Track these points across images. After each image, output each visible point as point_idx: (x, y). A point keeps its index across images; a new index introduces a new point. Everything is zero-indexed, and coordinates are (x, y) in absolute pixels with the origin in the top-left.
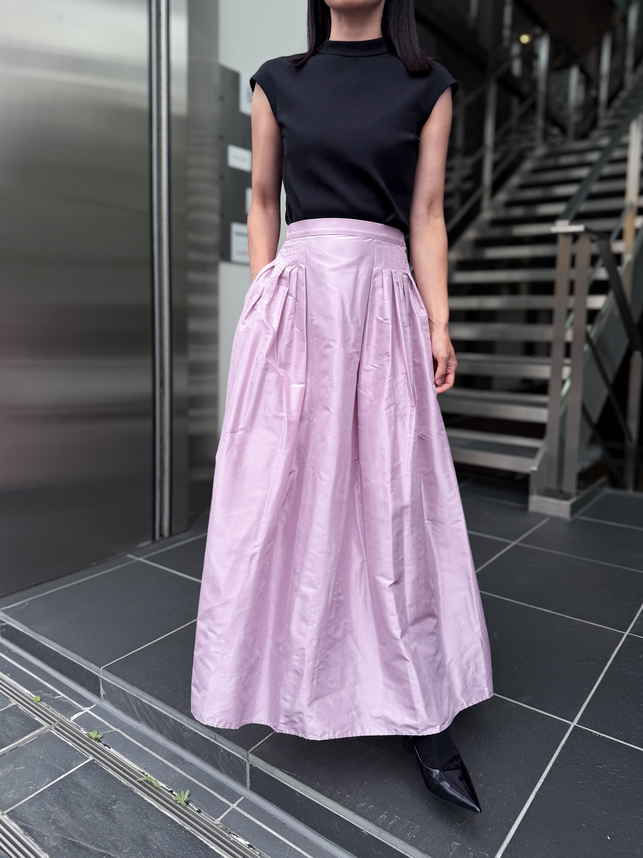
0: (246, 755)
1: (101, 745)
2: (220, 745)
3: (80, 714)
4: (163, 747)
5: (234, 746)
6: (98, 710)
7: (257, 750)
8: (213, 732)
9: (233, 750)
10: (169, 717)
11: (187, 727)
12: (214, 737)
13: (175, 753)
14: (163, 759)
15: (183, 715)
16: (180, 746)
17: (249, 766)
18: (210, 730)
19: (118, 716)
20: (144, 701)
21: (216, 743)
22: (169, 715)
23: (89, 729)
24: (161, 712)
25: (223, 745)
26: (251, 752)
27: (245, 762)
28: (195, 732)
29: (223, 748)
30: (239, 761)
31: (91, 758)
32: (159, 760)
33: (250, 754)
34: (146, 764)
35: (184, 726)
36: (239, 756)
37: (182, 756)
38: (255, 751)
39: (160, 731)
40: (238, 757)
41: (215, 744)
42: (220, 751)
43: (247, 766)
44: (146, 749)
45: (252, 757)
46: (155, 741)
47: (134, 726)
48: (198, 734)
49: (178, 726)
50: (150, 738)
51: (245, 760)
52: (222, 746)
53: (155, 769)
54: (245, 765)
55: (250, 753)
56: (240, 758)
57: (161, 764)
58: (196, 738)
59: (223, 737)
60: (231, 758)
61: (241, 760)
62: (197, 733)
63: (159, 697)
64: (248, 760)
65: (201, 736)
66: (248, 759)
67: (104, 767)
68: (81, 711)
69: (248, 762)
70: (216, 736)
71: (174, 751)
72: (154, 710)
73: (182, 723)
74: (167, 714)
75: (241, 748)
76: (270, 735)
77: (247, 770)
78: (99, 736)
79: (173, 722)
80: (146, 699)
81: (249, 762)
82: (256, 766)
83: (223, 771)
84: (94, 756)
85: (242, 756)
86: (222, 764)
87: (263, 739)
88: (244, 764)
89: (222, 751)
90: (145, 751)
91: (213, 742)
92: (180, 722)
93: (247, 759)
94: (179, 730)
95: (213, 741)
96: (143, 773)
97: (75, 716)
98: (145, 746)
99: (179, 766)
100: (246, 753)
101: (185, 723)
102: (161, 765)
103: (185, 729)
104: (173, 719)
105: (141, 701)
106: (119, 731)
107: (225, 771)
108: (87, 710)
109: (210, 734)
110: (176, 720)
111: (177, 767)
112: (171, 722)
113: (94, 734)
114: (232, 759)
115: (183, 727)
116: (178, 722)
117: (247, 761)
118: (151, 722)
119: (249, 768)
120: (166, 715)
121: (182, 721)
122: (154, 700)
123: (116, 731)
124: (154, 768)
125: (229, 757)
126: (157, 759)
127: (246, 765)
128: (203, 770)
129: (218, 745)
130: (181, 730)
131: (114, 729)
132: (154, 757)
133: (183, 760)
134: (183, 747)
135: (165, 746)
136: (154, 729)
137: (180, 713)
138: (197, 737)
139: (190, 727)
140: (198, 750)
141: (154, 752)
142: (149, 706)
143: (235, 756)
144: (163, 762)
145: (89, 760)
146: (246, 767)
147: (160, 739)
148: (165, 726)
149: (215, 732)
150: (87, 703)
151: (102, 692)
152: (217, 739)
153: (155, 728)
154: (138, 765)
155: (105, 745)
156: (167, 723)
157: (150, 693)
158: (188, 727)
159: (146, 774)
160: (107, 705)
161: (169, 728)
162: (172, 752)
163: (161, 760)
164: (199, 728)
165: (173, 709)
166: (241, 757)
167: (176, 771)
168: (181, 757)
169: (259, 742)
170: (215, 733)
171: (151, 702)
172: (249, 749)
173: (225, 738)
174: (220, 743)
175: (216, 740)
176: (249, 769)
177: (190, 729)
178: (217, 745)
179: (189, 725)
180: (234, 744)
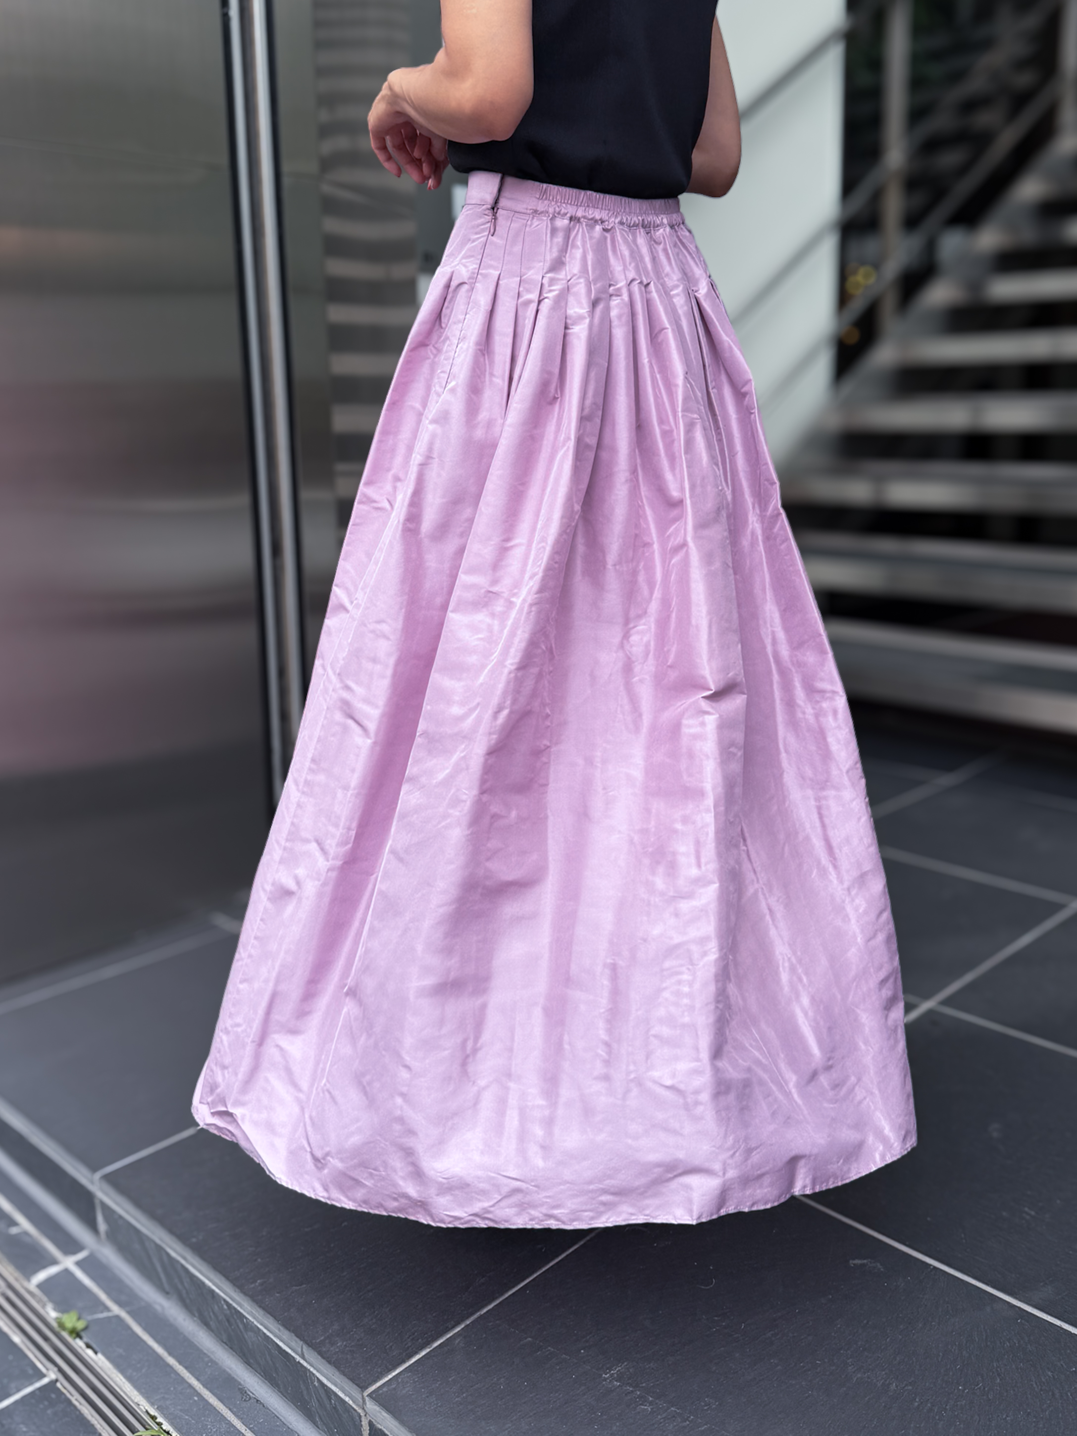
0: (361, 1400)
1: (79, 1344)
2: (312, 1369)
3: (53, 1270)
4: (206, 1359)
5: (338, 1377)
6: (90, 1265)
7: (385, 1389)
8: (298, 1340)
9: (336, 1385)
10: (218, 1294)
11: (250, 1321)
12: (300, 1350)
13: (229, 1375)
14: (201, 1387)
15: (242, 1295)
16: (242, 1359)
17: (368, 1425)
18: (293, 1334)
19: (128, 1282)
20: (173, 1254)
21: (305, 1364)
22: (217, 1291)
23: (63, 1306)
24: (203, 1283)
25: (318, 1371)
26: (370, 1395)
27: (360, 1417)
28: (265, 1334)
29: (318, 1378)
30: (349, 1412)
31: (52, 1375)
32: (194, 1389)
33: (367, 1399)
34: (163, 1398)
35: (246, 1318)
36: (347, 1399)
37: (242, 1382)
38: (381, 1392)
39: (205, 1324)
40: (346, 1402)
41: (302, 1365)
42: (312, 1383)
43: (363, 1423)
44: (171, 1361)
45: (371, 1406)
46: (193, 1343)
47: (158, 1308)
48: (272, 1339)
49: (235, 1316)
50: (185, 1336)
51: (360, 1411)
52: (315, 1372)
53: (181, 1410)
54: (359, 1421)
55: (367, 1396)
56: (349, 1404)
57: (196, 1398)
58: (268, 1347)
59: (316, 1354)
60: (333, 1402)
61: (352, 1410)
62: (268, 1336)
63: (199, 1250)
64: (365, 1411)
65: (276, 1344)
66: (365, 1408)
67: (76, 1399)
68: (54, 1262)
69: (365, 1415)
70: (304, 1350)
71: (228, 1370)
72: (192, 1277)
73: (242, 1311)
74: (214, 1288)
75: (351, 1383)
76: (423, 1353)
77: (363, 1433)
78: (80, 1325)
79: (225, 1307)
80: (175, 1250)
81: (367, 1415)
82: (379, 1426)
83: (320, 1427)
84: (61, 1370)
85: (354, 1402)
86: (318, 1413)
87: (404, 1362)
88: (357, 1418)
89: (316, 1384)
90: (168, 1365)
91: (299, 1362)
92: (239, 1309)
93: (363, 1409)
94: (238, 1326)
95: (298, 1358)
96: (153, 1418)
97: (42, 1276)
98: (170, 1354)
99: (231, 1407)
100: (361, 1396)
101: (248, 1313)
102: (195, 1401)
103: (249, 1327)
104: (225, 1300)
105: (168, 1255)
106: (123, 1314)
107: (324, 1427)
108: (69, 1263)
109: (293, 1344)
110: (231, 1305)
111: (227, 1407)
112: (222, 1306)
113: (70, 1321)
114: (335, 1404)
115: (245, 1320)
116: (235, 1309)
117: (362, 1414)
118: (188, 1301)
119: (368, 1428)
120: (212, 1292)
121: (241, 1308)
122: (189, 1255)
123: (118, 1317)
124: (179, 1407)
125: (330, 1399)
126: (190, 1386)
127: (361, 1421)
128: (281, 1420)
129: (309, 1370)
130: (241, 1326)
131: (116, 1310)
132: (183, 1380)
133: (243, 1392)
134: (246, 1363)
135: (212, 1357)
136: (195, 1316)
137: (237, 1290)
138: (270, 1347)
139: (255, 1323)
140: (274, 1375)
141: (186, 1368)
142: (183, 1266)
143: (340, 1397)
144: (199, 1395)
145: (45, 1381)
146: (361, 1426)
147: (205, 1341)
148: (214, 1313)
149: (301, 1340)
150: (70, 1245)
151: (102, 1226)
152: (306, 1356)
153: (197, 1314)
154: (148, 1398)
155: (88, 1346)
156: (216, 1307)
157: (183, 1239)
158: (253, 1323)
159: (159, 1420)
160: (110, 1255)
161: (220, 1318)
162: (224, 1371)
163: (197, 1388)
164: (271, 1326)
165: (223, 1279)
166: (351, 1402)
167: (224, 1418)
168: (240, 1384)
169: (395, 1367)
170: (302, 1342)
171: (185, 1259)
172: (367, 1388)
173: (319, 1357)
174: (312, 1365)
175: (303, 1358)
176: (368, 1432)
177: (256, 1325)
178: (305, 1368)
179: (254, 1318)
180: (337, 1373)
